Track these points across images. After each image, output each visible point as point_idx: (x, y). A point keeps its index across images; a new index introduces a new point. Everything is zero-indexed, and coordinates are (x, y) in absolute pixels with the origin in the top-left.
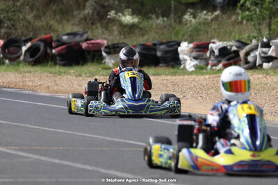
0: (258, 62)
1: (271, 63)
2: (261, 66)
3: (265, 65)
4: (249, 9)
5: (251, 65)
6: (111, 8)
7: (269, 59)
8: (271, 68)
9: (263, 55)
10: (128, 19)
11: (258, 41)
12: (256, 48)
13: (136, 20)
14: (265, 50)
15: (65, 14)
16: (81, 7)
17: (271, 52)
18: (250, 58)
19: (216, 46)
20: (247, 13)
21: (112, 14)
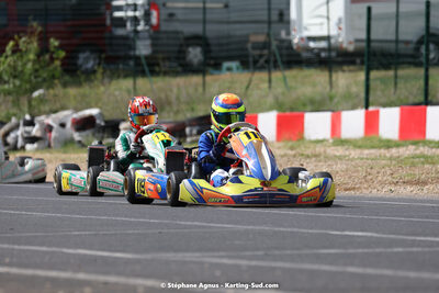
0: (20, 144)
1: (35, 145)
2: (23, 148)
3: (29, 147)
4: (6, 82)
5: (11, 146)
7: (32, 140)
8: (37, 150)
9: (26, 135)
11: (19, 119)
12: (17, 127)
14: (28, 129)
17: (35, 131)
18: (10, 139)
20: (6, 86)
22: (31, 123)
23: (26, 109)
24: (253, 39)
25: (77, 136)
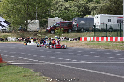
6: (37, 34)
10: (39, 35)
13: (41, 35)
15: (31, 35)
16: (33, 34)
17: (59, 39)
19: (52, 39)
21: (37, 35)
22: (59, 38)
23: (59, 37)
24: (90, 28)
25: (64, 40)
